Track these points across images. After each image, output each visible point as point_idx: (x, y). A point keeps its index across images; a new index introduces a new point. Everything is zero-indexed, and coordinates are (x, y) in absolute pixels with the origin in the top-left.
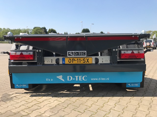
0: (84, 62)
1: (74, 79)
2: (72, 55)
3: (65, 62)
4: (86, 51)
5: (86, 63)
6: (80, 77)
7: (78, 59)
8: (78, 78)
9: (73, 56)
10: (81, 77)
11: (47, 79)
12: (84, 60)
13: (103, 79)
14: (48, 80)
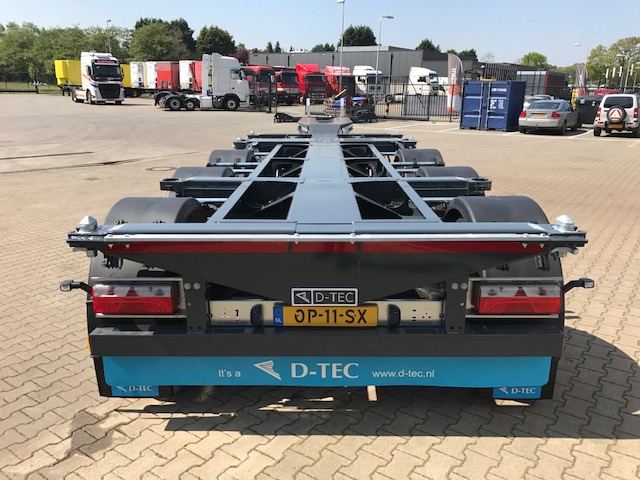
0: (351, 319)
1: (315, 373)
2: (308, 301)
3: (282, 320)
4: (356, 290)
5: (355, 324)
6: (334, 366)
7: (327, 311)
8: (329, 370)
9: (312, 304)
10: (338, 367)
11: (221, 373)
12: (350, 313)
13: (414, 374)
14: (225, 374)
